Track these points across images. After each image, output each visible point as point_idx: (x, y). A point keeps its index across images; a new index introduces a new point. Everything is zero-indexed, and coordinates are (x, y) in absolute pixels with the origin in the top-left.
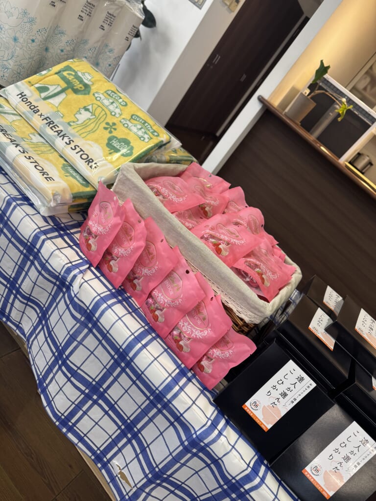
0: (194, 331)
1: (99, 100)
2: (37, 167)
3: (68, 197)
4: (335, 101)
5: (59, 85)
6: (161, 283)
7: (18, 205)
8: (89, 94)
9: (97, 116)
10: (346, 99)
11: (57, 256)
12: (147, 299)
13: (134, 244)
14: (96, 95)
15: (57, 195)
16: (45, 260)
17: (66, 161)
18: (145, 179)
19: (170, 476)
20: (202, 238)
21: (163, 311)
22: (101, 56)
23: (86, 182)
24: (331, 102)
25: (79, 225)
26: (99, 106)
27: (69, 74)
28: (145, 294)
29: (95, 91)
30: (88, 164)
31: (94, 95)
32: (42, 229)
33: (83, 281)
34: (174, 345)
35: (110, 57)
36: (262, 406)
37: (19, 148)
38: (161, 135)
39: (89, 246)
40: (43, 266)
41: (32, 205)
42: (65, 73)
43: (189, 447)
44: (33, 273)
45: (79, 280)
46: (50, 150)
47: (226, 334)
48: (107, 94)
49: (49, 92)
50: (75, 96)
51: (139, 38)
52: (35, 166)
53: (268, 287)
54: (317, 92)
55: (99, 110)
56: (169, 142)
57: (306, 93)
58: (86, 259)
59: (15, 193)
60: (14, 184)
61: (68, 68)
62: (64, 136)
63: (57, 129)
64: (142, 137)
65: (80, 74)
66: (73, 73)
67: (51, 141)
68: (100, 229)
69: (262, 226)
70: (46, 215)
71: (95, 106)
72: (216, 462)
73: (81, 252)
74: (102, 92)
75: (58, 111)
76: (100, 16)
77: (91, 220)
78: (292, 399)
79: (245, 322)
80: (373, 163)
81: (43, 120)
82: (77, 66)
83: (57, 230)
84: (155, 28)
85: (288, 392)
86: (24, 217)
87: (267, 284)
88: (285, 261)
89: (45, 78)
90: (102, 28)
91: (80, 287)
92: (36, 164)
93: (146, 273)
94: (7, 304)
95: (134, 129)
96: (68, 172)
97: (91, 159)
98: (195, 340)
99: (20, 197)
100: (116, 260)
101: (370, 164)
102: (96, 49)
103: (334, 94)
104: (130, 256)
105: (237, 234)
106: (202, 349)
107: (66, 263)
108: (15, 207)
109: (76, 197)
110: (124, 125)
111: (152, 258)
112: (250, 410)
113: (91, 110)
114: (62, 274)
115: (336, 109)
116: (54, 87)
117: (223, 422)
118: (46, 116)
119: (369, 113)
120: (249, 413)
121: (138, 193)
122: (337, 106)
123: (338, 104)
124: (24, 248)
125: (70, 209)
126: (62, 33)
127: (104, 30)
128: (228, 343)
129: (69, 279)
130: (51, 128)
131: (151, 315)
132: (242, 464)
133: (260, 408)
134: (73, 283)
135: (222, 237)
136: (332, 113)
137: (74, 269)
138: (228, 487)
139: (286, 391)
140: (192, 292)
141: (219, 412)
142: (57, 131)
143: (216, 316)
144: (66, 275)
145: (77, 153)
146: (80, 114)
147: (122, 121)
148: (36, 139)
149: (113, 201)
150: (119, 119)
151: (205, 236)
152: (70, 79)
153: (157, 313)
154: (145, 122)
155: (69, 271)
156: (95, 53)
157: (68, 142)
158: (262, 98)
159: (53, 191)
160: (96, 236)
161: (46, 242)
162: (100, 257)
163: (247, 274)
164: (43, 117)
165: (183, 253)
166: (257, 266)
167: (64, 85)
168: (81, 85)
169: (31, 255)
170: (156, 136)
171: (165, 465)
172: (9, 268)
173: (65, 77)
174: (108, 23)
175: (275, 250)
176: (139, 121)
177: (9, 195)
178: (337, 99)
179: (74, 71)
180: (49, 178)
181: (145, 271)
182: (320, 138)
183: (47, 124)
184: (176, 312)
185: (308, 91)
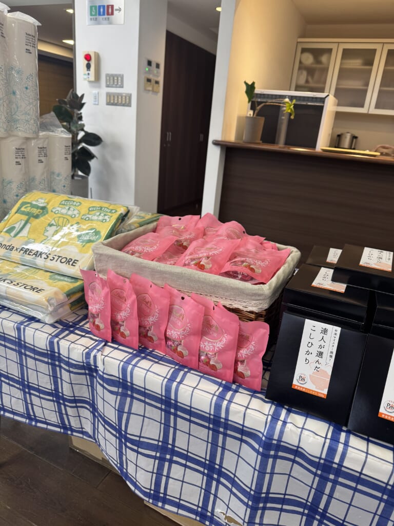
0: (215, 345)
1: (58, 213)
2: (27, 287)
3: (62, 297)
4: (280, 106)
5: (21, 220)
6: (168, 321)
7: (26, 326)
8: (47, 213)
9: (61, 225)
10: (288, 98)
11: (74, 348)
12: (166, 343)
13: (129, 302)
14: (54, 210)
15: (51, 299)
16: (67, 358)
17: (52, 272)
18: (121, 249)
19: (268, 493)
20: (185, 265)
21: (182, 344)
22: (53, 184)
23: (75, 279)
24: (277, 109)
25: (86, 317)
26: (60, 217)
27: (26, 208)
28: (162, 340)
29: (52, 208)
30: (69, 264)
31: (52, 211)
32: (53, 334)
33: (103, 357)
34: (207, 369)
35: (61, 180)
36: (308, 376)
37: (6, 281)
38: (118, 210)
39: (98, 327)
40: (68, 364)
41: (38, 321)
42: (23, 209)
43: (266, 452)
44: (65, 375)
45: (100, 358)
46: (35, 271)
47: (239, 330)
48: (62, 204)
49: (16, 229)
50: (37, 221)
51: (95, 158)
52: (25, 288)
53: (260, 273)
54: (259, 108)
55: (61, 220)
56: (128, 212)
57: (250, 115)
58: (101, 339)
59: (21, 319)
60: (18, 313)
61: (23, 204)
62: (41, 254)
63: (33, 252)
64: (104, 220)
65: (34, 203)
66: (29, 205)
67: (33, 264)
68: (98, 306)
69: (244, 232)
70: (52, 321)
71: (57, 219)
72: (297, 453)
73: (94, 336)
74: (57, 206)
75: (29, 239)
76: (34, 155)
77: (90, 305)
78: (329, 354)
79: (256, 313)
80: (356, 135)
81: (19, 252)
82: (30, 198)
83: (66, 330)
84: (102, 143)
85: (322, 350)
86: (35, 332)
87: (259, 271)
88: (279, 249)
89: (9, 221)
90: (40, 161)
91: (104, 364)
92: (25, 286)
93: (153, 321)
94: (63, 416)
95: (95, 218)
96: (55, 279)
97: (70, 259)
98: (221, 352)
99: (26, 319)
100: (123, 326)
101: (354, 137)
102: (44, 180)
103: (274, 101)
104: (131, 313)
105: (215, 247)
106: (230, 357)
107: (83, 350)
108: (24, 329)
109: (69, 294)
110: (85, 219)
111: (151, 305)
112: (301, 387)
113: (55, 224)
114: (85, 361)
115: (284, 111)
116: (19, 223)
117: (284, 412)
118: (21, 248)
119: (315, 96)
120: (301, 389)
121: (114, 261)
122: (285, 108)
123: (283, 107)
124: (48, 359)
125: (72, 309)
126: (10, 182)
127: (43, 162)
128: (248, 338)
129: (92, 362)
130: (29, 254)
131: (176, 354)
132: (318, 439)
133: (308, 379)
134: (97, 364)
135: (201, 255)
136: (283, 116)
137: (92, 351)
138: (322, 471)
139: (319, 350)
140: (194, 312)
141: (276, 406)
142: (34, 254)
143: (223, 320)
144: (88, 360)
145: (56, 261)
146: (48, 231)
147: (83, 217)
148: (20, 269)
149: (96, 278)
150: (80, 218)
151: (187, 262)
152: (28, 210)
153: (179, 349)
154: (101, 208)
155: (88, 355)
156: (46, 183)
157: (46, 257)
158: (216, 141)
159: (45, 298)
160: (98, 315)
161: (60, 343)
162: (110, 331)
163: (236, 272)
164: (19, 250)
165: (173, 286)
166: (243, 262)
167: (25, 218)
168: (39, 210)
169: (55, 361)
170: (115, 212)
171: (257, 484)
172: (47, 383)
173: (24, 211)
174: (43, 155)
175: (265, 245)
176: (96, 210)
177: (16, 323)
178: (280, 103)
179: (28, 203)
180: (39, 290)
181: (151, 319)
182: (287, 143)
183: (24, 253)
184: (192, 338)
185: (251, 112)
